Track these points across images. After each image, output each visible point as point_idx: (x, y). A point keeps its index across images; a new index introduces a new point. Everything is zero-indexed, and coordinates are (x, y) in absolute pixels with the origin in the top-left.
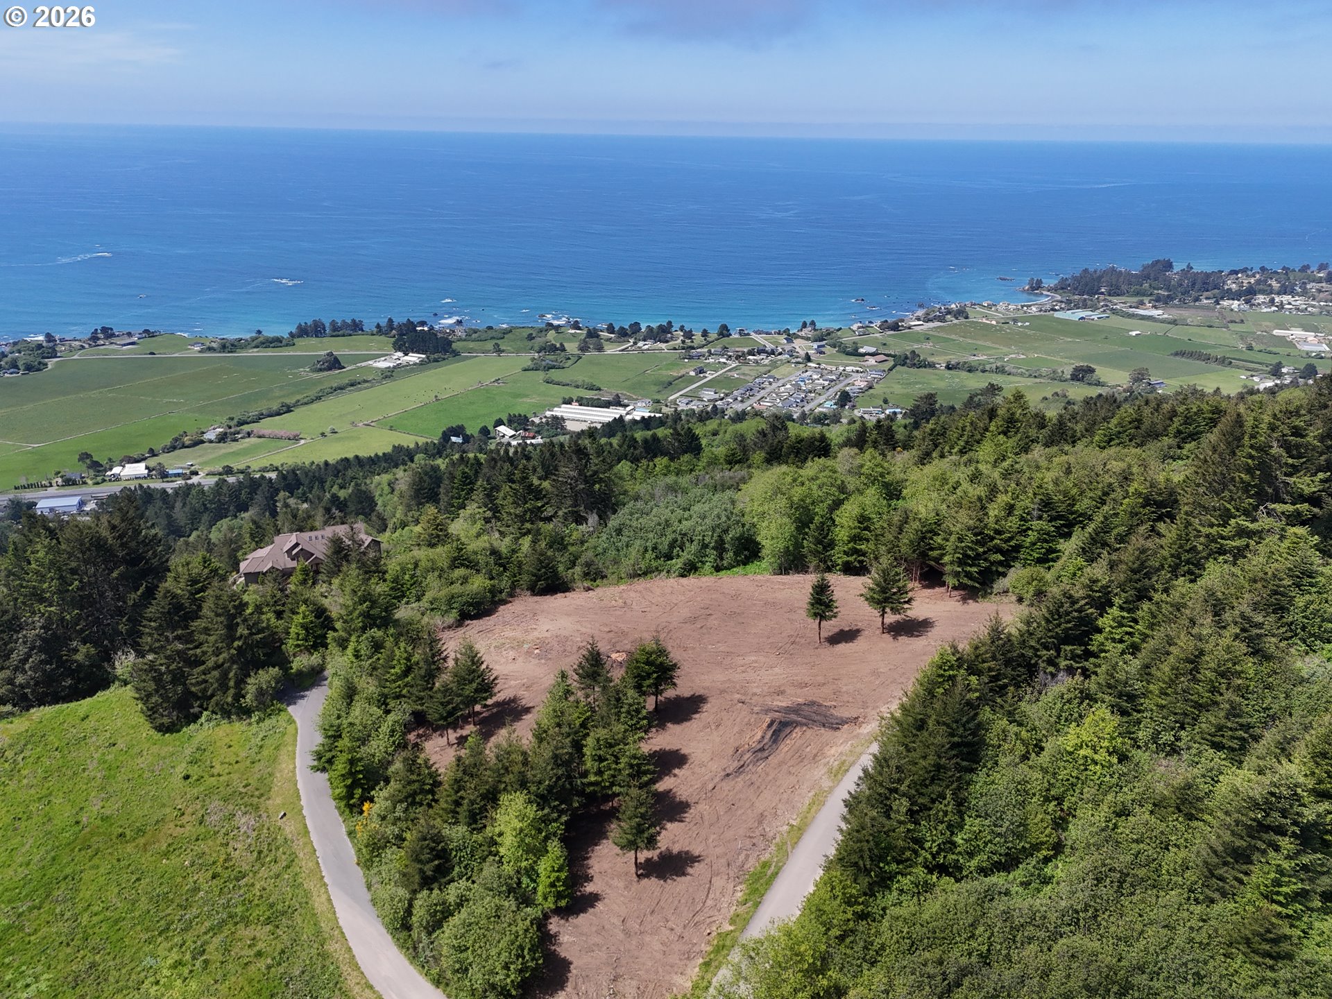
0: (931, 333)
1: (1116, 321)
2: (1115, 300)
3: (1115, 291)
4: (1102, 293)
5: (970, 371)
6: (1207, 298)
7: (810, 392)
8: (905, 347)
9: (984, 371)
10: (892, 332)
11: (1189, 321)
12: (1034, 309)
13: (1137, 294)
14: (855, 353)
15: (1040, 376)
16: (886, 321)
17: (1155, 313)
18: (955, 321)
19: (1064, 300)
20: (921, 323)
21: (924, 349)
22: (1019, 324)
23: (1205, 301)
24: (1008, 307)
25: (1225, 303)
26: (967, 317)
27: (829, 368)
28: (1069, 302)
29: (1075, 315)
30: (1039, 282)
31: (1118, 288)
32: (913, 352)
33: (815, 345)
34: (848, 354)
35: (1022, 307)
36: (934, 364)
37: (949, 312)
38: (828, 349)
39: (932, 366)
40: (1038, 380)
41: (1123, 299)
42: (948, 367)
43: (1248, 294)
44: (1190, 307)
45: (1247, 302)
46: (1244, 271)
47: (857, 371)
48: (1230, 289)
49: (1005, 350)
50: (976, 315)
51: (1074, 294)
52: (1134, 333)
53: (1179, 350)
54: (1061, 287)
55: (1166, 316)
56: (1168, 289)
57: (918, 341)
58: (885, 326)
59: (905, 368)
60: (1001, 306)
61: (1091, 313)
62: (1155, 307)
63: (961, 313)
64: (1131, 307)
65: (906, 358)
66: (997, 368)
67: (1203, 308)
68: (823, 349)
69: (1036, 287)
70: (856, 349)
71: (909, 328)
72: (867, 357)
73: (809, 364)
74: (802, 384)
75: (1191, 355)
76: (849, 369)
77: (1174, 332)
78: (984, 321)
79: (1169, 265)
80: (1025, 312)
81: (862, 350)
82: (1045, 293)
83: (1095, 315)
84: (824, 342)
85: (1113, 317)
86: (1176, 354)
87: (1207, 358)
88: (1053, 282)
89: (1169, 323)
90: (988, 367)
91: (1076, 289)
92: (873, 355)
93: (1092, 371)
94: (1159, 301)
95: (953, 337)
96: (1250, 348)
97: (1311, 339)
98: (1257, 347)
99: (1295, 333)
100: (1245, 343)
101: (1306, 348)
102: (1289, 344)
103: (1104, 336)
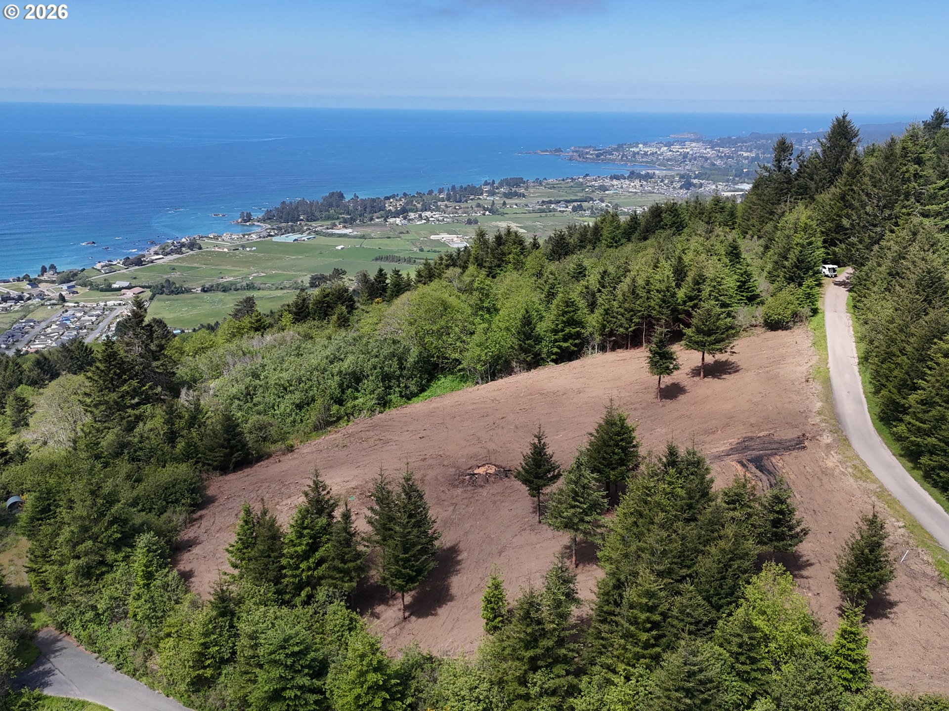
0: (174, 264)
1: (321, 240)
2: (314, 224)
3: (312, 218)
4: (302, 220)
5: (224, 291)
6: (378, 218)
7: (81, 329)
8: (158, 279)
9: (236, 290)
10: (137, 267)
11: (373, 235)
12: (254, 236)
13: (328, 218)
14: (109, 289)
16: (128, 258)
17: (348, 231)
18: (192, 252)
19: (275, 227)
20: (161, 256)
21: (175, 276)
22: (248, 249)
23: (377, 220)
24: (230, 238)
25: (391, 220)
26: (200, 248)
27: (89, 305)
28: (279, 229)
29: (290, 238)
30: (249, 215)
31: (313, 215)
32: (168, 281)
33: (65, 287)
34: (102, 290)
35: (244, 236)
36: (190, 289)
37: (183, 245)
38: (78, 289)
39: (188, 291)
40: (285, 291)
41: (319, 223)
42: (204, 290)
43: (403, 212)
44: (368, 225)
45: (405, 218)
46: (393, 197)
47: (120, 304)
48: (390, 210)
49: (246, 270)
50: (208, 245)
51: (281, 222)
52: (339, 248)
53: (377, 255)
54: (268, 218)
55: (356, 233)
56: (348, 213)
57: (166, 273)
58: (128, 262)
59: (164, 296)
60: (226, 236)
61: (300, 236)
62: (345, 227)
63: (192, 245)
64: (327, 228)
65: (163, 287)
66: (247, 285)
67: (377, 225)
68: (74, 289)
69: (248, 218)
70: (110, 285)
71: (152, 262)
72: (123, 291)
73: (66, 304)
74: (68, 322)
75: (387, 258)
76: (110, 303)
77: (367, 244)
78: (217, 249)
79: (341, 196)
80: (248, 240)
81: (115, 286)
82: (256, 223)
83: (304, 236)
84: (73, 283)
85: (318, 237)
86: (377, 259)
87: (398, 260)
88: (260, 216)
89: (360, 238)
90: (239, 286)
91: (281, 217)
92: (129, 288)
93: (325, 278)
94: (347, 223)
95: (195, 265)
96: (422, 250)
97: (455, 239)
98: (426, 249)
99: (444, 237)
100: (417, 247)
101: (456, 246)
102: (444, 244)
103: (318, 252)
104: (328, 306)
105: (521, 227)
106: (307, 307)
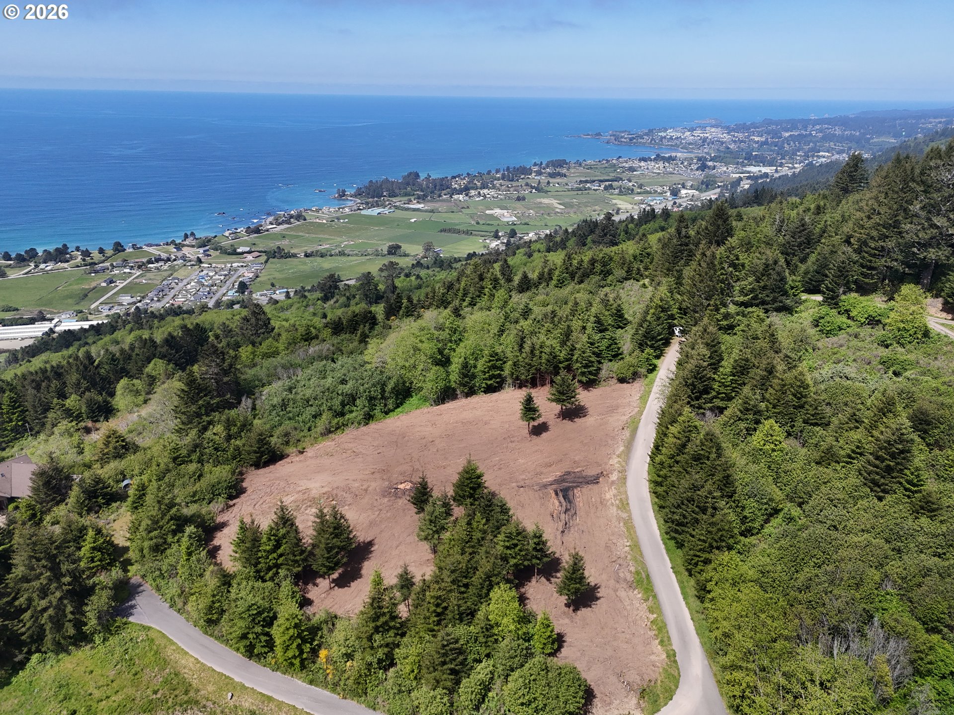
0: (284, 233)
1: (399, 214)
2: (394, 199)
3: (393, 195)
4: (385, 196)
5: (322, 256)
6: (445, 195)
7: (213, 286)
8: (272, 245)
9: (331, 255)
10: (256, 235)
11: (440, 209)
12: (347, 210)
13: (406, 195)
14: (234, 253)
15: (369, 254)
16: (249, 227)
17: (420, 206)
18: (298, 223)
19: (363, 202)
20: (275, 226)
21: (284, 243)
22: (342, 221)
23: (444, 197)
24: (329, 211)
25: (456, 197)
26: (305, 220)
27: (219, 266)
28: (367, 203)
29: (375, 211)
30: (344, 191)
31: (393, 191)
32: (279, 248)
33: (201, 250)
34: (229, 254)
35: (339, 209)
36: (296, 254)
37: (292, 217)
38: (211, 252)
39: (294, 256)
40: (368, 257)
41: (398, 199)
42: (306, 256)
43: (466, 190)
44: (438, 201)
45: (467, 195)
46: (459, 176)
47: (242, 266)
48: (455, 188)
49: (339, 239)
50: (310, 216)
51: (368, 198)
52: (413, 220)
53: (442, 228)
54: (358, 194)
55: (426, 208)
56: (422, 191)
57: (279, 240)
58: (249, 231)
59: (275, 260)
60: (325, 210)
61: (383, 210)
62: (418, 202)
63: (299, 217)
64: (405, 204)
65: (275, 252)
66: (340, 252)
67: (444, 201)
68: (208, 253)
69: (342, 195)
70: (235, 250)
71: (268, 231)
72: (245, 255)
73: (202, 265)
74: (203, 280)
75: (450, 231)
76: (235, 265)
77: (435, 217)
78: (318, 221)
79: (417, 175)
80: (342, 213)
81: (239, 250)
82: (349, 198)
83: (386, 211)
84: (207, 248)
85: (397, 211)
86: (441, 231)
87: (458, 232)
88: (353, 192)
89: (430, 212)
90: (333, 252)
91: (369, 194)
92: (249, 252)
93: (400, 247)
94: (421, 199)
95: (301, 234)
96: (478, 223)
97: (506, 214)
98: (481, 222)
99: (497, 212)
100: (474, 220)
101: (506, 220)
102: (497, 219)
103: (396, 224)
104: (356, 323)
105: (560, 204)
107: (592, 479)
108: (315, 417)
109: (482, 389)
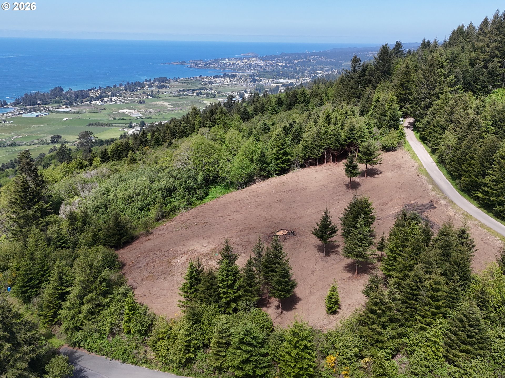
1: (52, 115)
2: (47, 106)
3: (45, 103)
4: (39, 104)
6: (86, 101)
9: (5, 146)
11: (84, 111)
12: (10, 114)
13: (56, 102)
15: (35, 144)
17: (69, 109)
19: (22, 108)
22: (8, 122)
23: (85, 103)
25: (94, 102)
28: (26, 109)
29: (34, 115)
30: (5, 102)
35: (3, 114)
40: (36, 146)
41: (50, 105)
43: (101, 97)
44: (81, 106)
45: (102, 101)
46: (93, 89)
48: (92, 97)
49: (8, 135)
51: (26, 106)
52: (65, 119)
53: (89, 123)
54: (17, 103)
55: (73, 110)
56: (67, 100)
61: (39, 113)
62: (66, 107)
64: (56, 108)
66: (11, 143)
67: (85, 105)
69: (4, 104)
75: (95, 124)
77: (81, 116)
79: (61, 89)
80: (7, 117)
82: (10, 107)
83: (42, 114)
85: (51, 113)
86: (89, 125)
87: (102, 125)
88: (12, 102)
89: (77, 113)
90: (6, 144)
91: (26, 103)
93: (60, 137)
94: (68, 105)
96: (115, 119)
97: (133, 112)
98: (117, 118)
99: (127, 111)
100: (112, 117)
101: (134, 116)
102: (127, 115)
103: (53, 122)
104: (120, 153)
105: (170, 105)
106: (108, 154)
107: (429, 205)
108: (141, 209)
109: (277, 172)
